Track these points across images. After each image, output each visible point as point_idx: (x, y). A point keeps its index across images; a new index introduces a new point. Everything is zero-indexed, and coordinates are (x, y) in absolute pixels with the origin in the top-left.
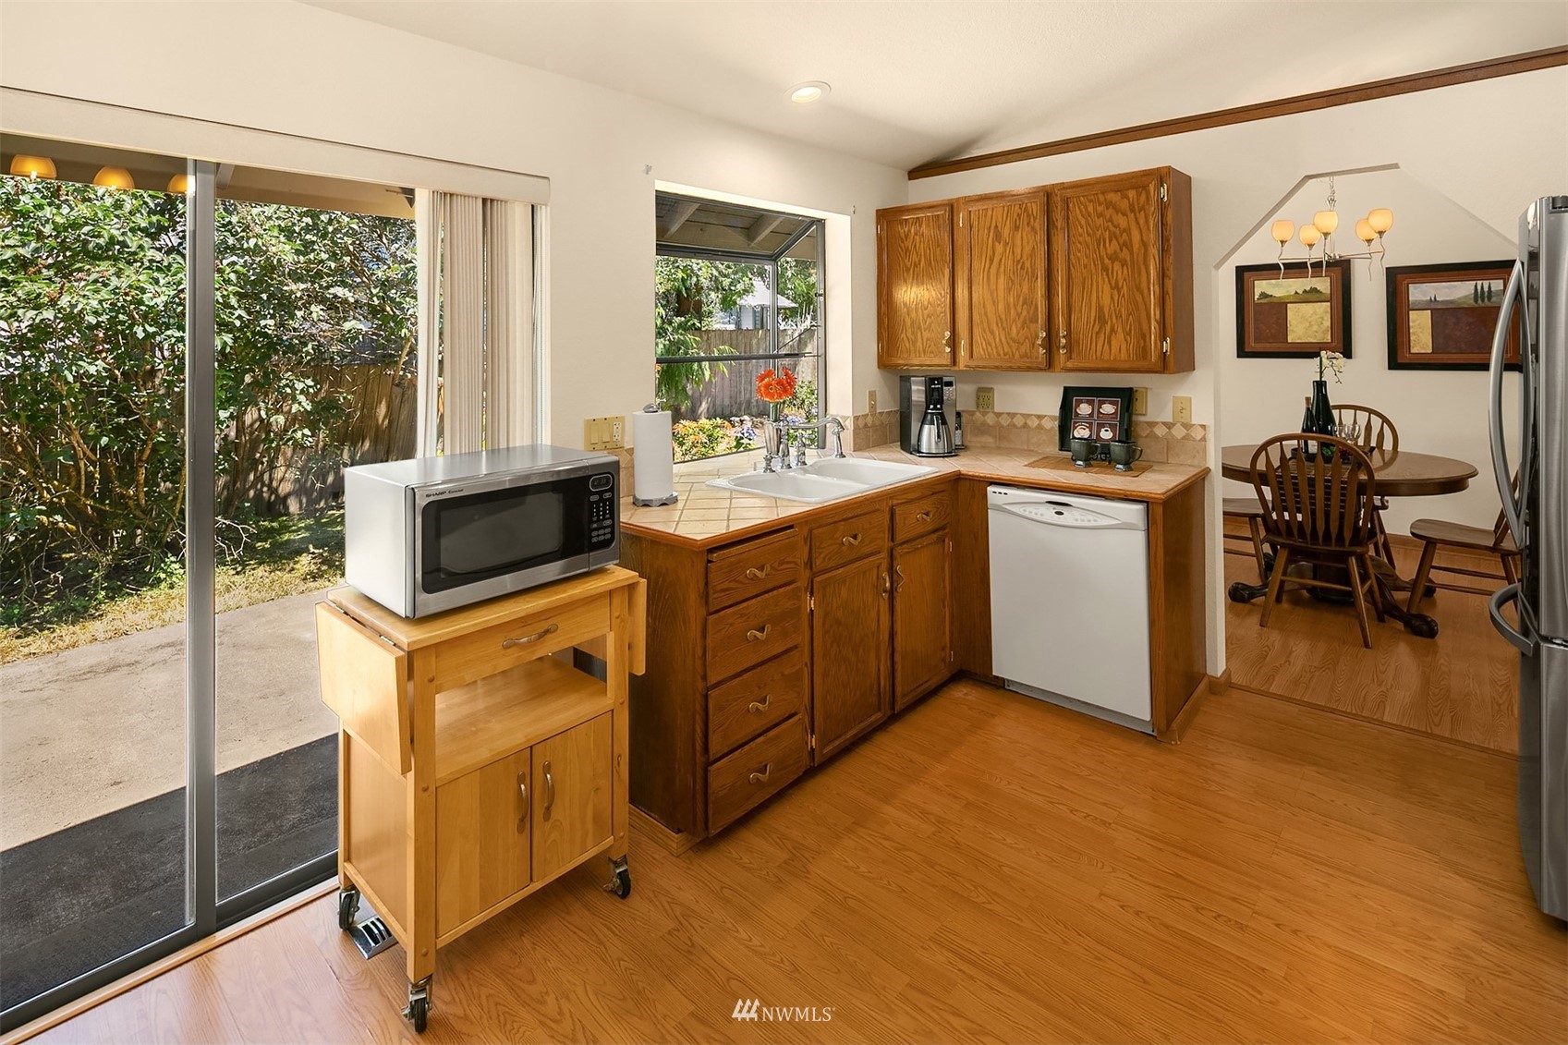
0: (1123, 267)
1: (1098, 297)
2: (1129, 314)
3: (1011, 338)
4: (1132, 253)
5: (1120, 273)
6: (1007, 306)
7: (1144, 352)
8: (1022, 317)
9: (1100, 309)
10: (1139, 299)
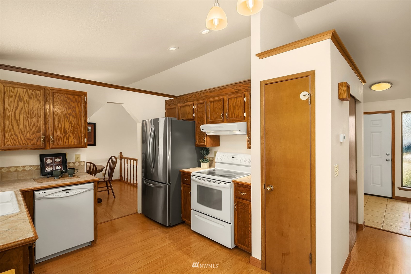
0: (73, 118)
1: (64, 126)
2: (75, 131)
3: (27, 138)
4: (76, 114)
5: (72, 119)
6: (25, 127)
7: (79, 142)
8: (32, 131)
9: (65, 129)
10: (78, 127)
